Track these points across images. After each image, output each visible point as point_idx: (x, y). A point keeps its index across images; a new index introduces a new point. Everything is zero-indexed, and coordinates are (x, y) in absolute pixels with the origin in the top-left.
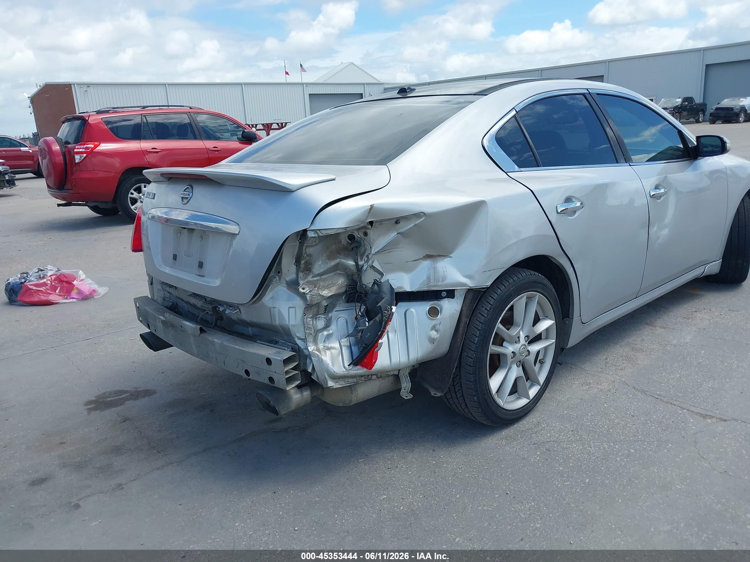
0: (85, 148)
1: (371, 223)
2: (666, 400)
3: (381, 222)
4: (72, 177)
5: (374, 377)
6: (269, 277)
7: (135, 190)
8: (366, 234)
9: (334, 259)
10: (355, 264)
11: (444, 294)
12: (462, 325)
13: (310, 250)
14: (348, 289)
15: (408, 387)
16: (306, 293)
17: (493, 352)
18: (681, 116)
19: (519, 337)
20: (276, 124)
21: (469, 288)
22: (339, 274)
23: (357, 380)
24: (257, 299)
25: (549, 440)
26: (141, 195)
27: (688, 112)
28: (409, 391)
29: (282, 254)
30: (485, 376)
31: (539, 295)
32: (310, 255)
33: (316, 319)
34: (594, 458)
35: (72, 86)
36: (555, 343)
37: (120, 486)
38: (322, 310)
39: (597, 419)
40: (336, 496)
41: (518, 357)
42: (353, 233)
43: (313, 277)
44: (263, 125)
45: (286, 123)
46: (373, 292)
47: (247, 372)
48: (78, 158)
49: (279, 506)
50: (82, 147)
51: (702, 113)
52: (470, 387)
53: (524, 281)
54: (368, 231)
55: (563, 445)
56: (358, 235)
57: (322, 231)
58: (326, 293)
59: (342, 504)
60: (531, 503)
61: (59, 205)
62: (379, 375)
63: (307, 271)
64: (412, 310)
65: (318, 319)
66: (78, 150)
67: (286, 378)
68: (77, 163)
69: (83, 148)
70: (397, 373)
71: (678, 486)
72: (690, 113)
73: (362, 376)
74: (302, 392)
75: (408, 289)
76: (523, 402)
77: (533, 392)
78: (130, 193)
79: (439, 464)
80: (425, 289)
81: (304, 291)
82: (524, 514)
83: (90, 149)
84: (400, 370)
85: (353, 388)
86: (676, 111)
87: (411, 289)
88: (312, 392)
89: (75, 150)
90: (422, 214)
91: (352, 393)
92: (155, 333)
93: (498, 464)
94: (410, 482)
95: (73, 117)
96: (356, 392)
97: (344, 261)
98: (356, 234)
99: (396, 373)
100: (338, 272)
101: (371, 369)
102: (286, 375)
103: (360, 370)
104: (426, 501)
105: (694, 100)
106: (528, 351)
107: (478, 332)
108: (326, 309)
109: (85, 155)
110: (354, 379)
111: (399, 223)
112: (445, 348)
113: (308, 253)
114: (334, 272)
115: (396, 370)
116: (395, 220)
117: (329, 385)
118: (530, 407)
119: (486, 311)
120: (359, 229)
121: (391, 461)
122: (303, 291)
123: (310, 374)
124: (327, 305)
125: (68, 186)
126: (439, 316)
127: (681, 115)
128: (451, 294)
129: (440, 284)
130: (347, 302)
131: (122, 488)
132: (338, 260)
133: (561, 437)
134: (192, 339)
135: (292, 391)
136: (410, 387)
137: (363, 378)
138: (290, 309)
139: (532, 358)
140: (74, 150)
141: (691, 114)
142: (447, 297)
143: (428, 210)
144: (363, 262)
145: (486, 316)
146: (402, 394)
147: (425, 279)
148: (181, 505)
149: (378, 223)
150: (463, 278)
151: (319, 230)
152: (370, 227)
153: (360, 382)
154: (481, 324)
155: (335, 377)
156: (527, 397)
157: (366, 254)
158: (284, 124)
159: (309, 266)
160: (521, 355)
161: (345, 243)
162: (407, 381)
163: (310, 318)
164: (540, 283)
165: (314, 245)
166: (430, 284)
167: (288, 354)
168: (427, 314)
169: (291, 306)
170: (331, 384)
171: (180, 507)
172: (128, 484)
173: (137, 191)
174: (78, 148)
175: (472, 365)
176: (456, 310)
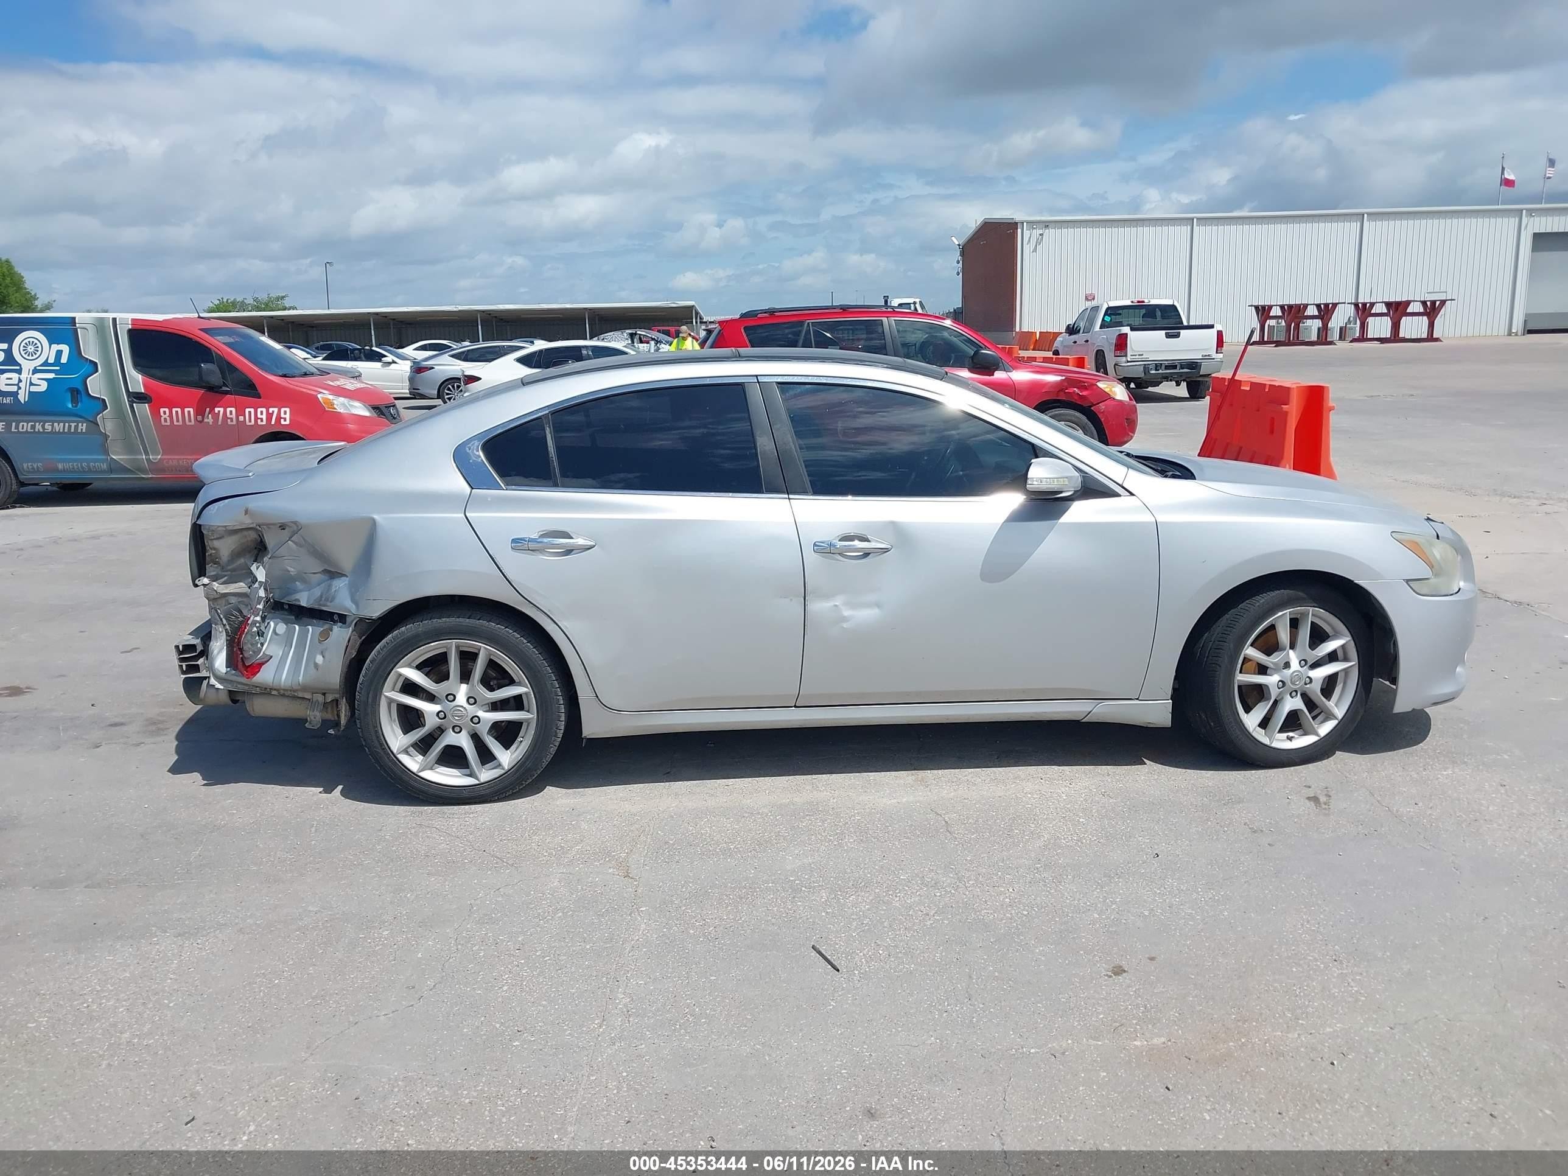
35: (1019, 225)
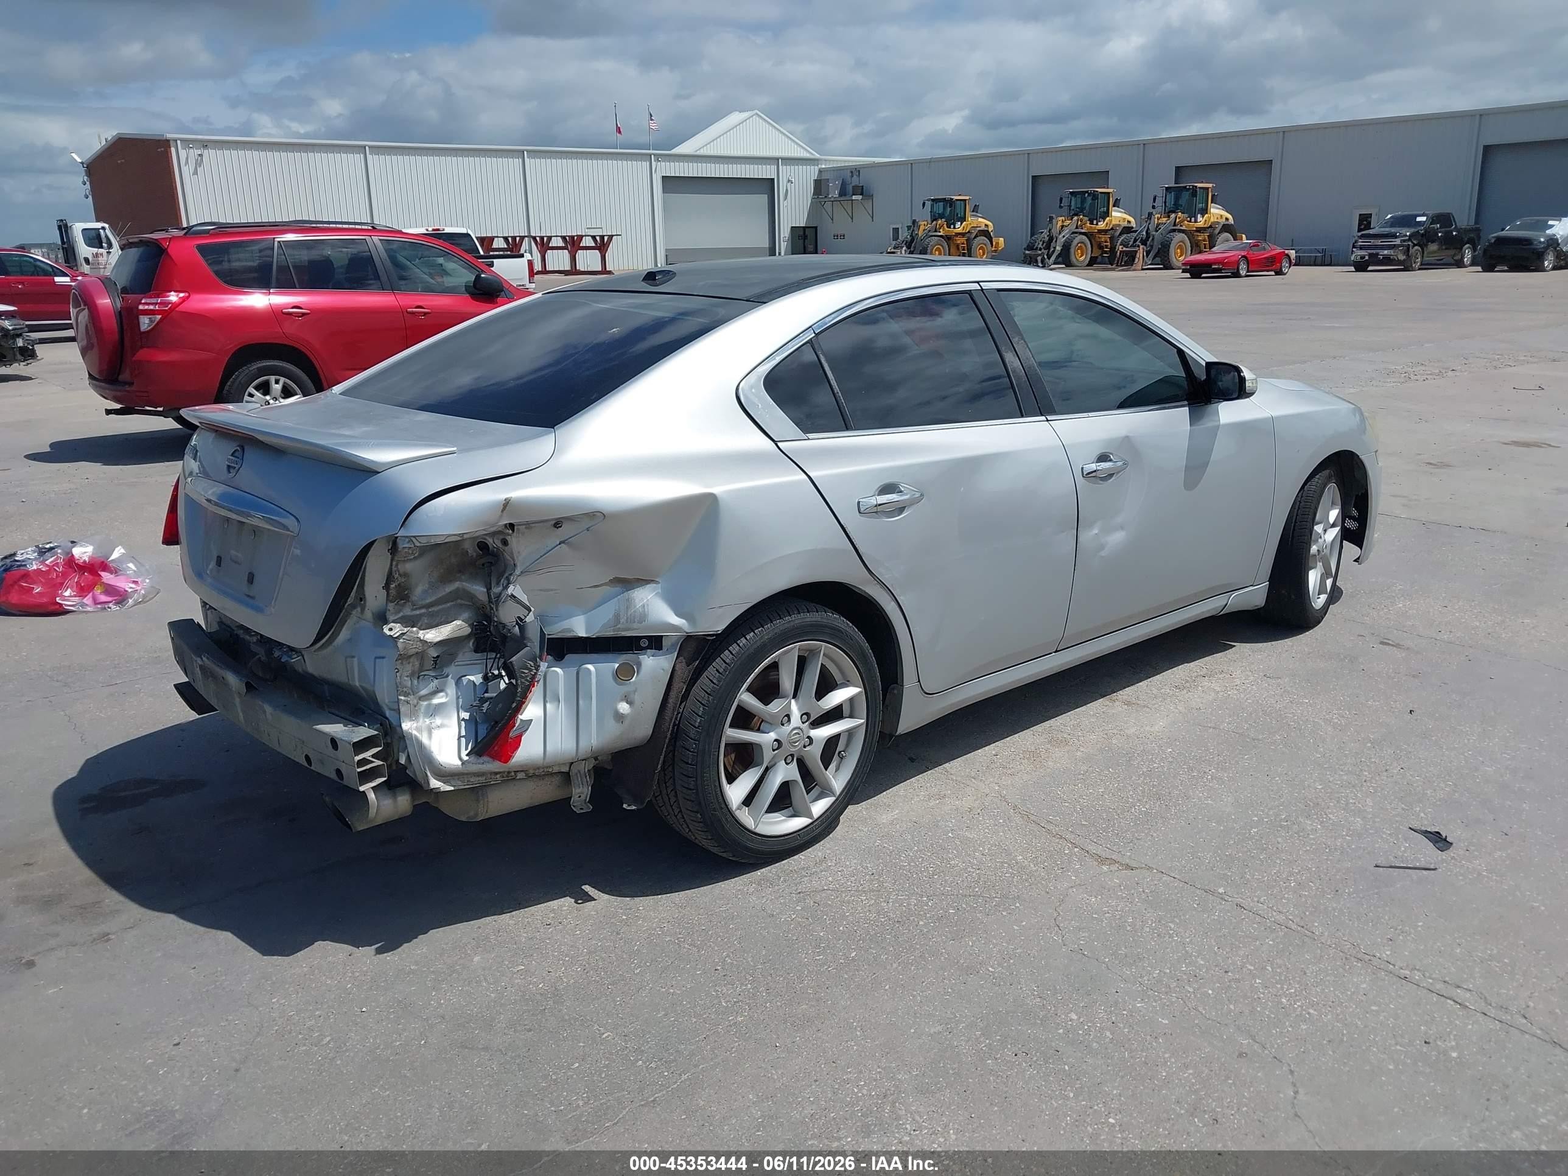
0: (160, 303)
1: (512, 526)
2: (1054, 830)
3: (528, 525)
4: (134, 359)
5: (520, 776)
6: (346, 606)
7: (257, 388)
8: (505, 543)
9: (450, 581)
10: (485, 590)
11: (644, 643)
12: (673, 694)
13: (409, 567)
14: (474, 631)
15: (585, 794)
16: (395, 636)
17: (731, 741)
18: (1425, 252)
19: (788, 716)
20: (590, 238)
21: (685, 634)
22: (461, 605)
23: (486, 779)
24: (326, 641)
25: (825, 888)
26: (268, 398)
27: (1441, 244)
28: (588, 800)
29: (365, 568)
30: (715, 781)
31: (826, 647)
32: (405, 575)
33: (418, 678)
34: (883, 920)
36: (865, 725)
37: (105, 937)
38: (429, 663)
39: (922, 857)
40: (445, 963)
41: (787, 749)
42: (485, 539)
43: (413, 610)
44: (564, 238)
45: (611, 237)
46: (514, 638)
47: (307, 758)
48: (145, 323)
49: (350, 975)
50: (154, 300)
51: (1469, 248)
52: (688, 797)
53: (792, 624)
54: (508, 538)
55: (846, 896)
56: (494, 543)
57: (420, 539)
58: (432, 635)
59: (450, 975)
60: (746, 985)
61: (109, 412)
62: (531, 772)
63: (401, 600)
64: (590, 667)
65: (421, 677)
66: (146, 307)
67: (358, 773)
68: (144, 332)
69: (156, 304)
70: (568, 769)
71: (990, 969)
72: (1444, 247)
73: (496, 773)
74: (395, 797)
75: (582, 633)
76: (798, 823)
77: (819, 807)
78: (247, 393)
79: (631, 920)
80: (610, 633)
81: (392, 633)
82: (726, 1002)
83: (170, 306)
84: (572, 763)
85: (480, 793)
86: (1415, 242)
87: (586, 634)
88: (413, 798)
89: (141, 307)
90: (599, 514)
91: (478, 801)
92: (192, 683)
93: (726, 924)
94: (572, 946)
95: (141, 241)
96: (486, 800)
97: (467, 585)
98: (490, 541)
99: (565, 769)
100: (459, 601)
101: (506, 762)
102: (358, 767)
103: (491, 765)
104: (584, 976)
105: (1455, 221)
106: (809, 737)
107: (701, 709)
108: (435, 662)
109: (159, 317)
110: (480, 778)
111: (561, 527)
112: (644, 730)
113: (401, 572)
114: (452, 601)
115: (564, 764)
116: (554, 522)
117: (432, 786)
118: (813, 831)
119: (718, 674)
120: (493, 534)
121: (555, 914)
122: (389, 633)
123: (404, 768)
124: (438, 657)
125: (125, 376)
126: (634, 679)
127: (1425, 249)
128: (655, 643)
129: (635, 625)
130: (476, 651)
131: (109, 940)
132: (457, 585)
133: (850, 883)
134: (237, 701)
135: (372, 796)
136: (589, 793)
137: (498, 776)
138: (377, 660)
139: (816, 750)
140: (138, 308)
141: (1446, 249)
142: (649, 647)
143: (607, 508)
144: (500, 588)
145: (717, 683)
146: (575, 804)
147: (611, 617)
148: (195, 968)
149: (524, 527)
150: (676, 617)
151: (414, 537)
152: (511, 532)
153: (492, 783)
154: (707, 695)
155: (444, 774)
156: (809, 814)
157: (506, 575)
158: (606, 238)
159: (406, 592)
160: (793, 746)
161: (475, 554)
162: (585, 783)
163: (407, 676)
164: (826, 626)
165: (411, 559)
166: (619, 626)
167: (364, 732)
168: (613, 674)
169: (378, 655)
170: (435, 783)
171: (192, 971)
172: (119, 934)
173: (261, 391)
174: (146, 304)
175: (690, 762)
176: (663, 670)
